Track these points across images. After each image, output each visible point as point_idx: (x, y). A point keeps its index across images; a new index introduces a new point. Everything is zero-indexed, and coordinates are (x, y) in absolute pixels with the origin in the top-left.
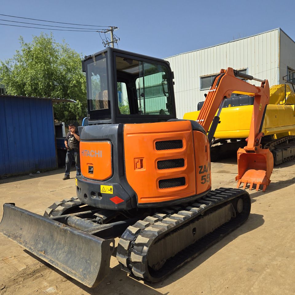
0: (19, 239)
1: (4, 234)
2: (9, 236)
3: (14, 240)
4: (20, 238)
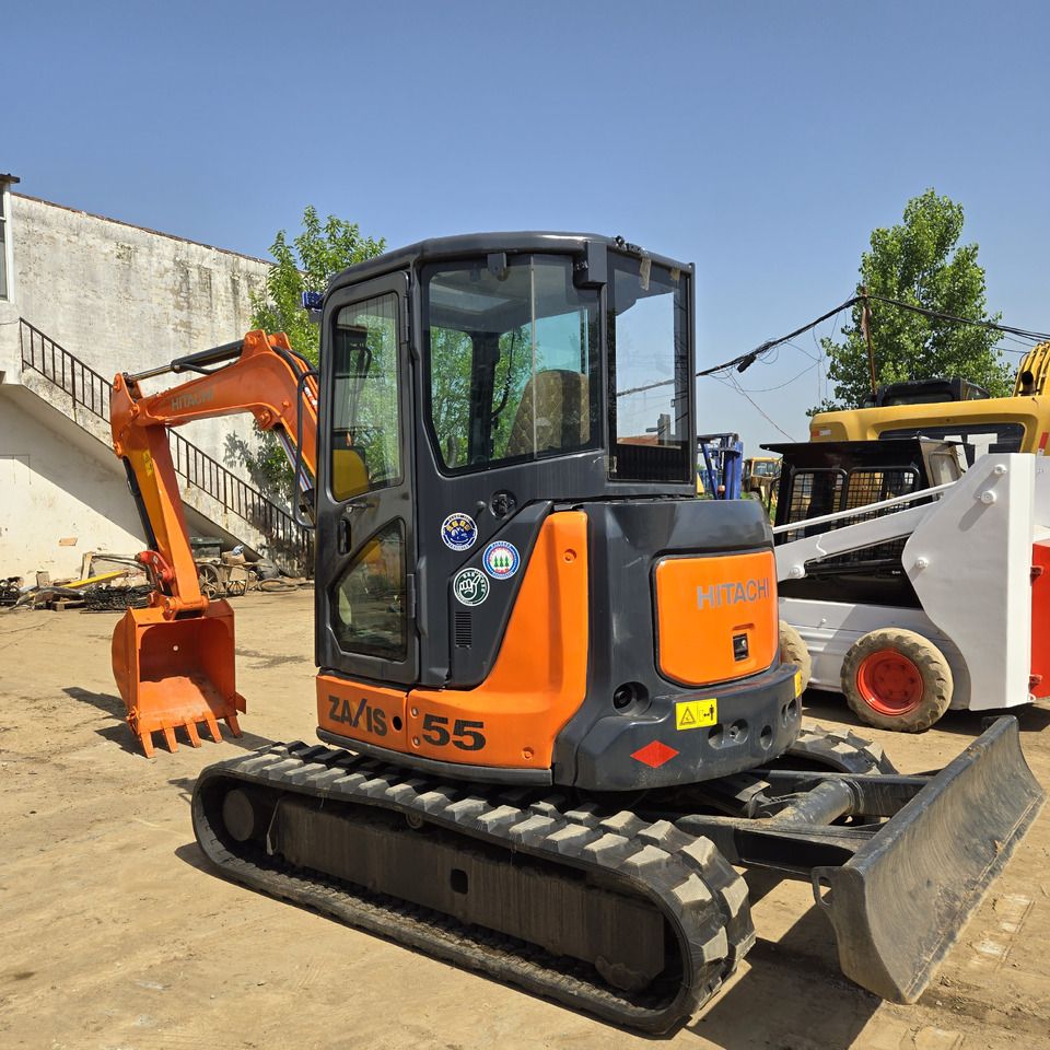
0: (958, 903)
1: (938, 957)
2: (951, 937)
3: (966, 918)
4: (956, 898)
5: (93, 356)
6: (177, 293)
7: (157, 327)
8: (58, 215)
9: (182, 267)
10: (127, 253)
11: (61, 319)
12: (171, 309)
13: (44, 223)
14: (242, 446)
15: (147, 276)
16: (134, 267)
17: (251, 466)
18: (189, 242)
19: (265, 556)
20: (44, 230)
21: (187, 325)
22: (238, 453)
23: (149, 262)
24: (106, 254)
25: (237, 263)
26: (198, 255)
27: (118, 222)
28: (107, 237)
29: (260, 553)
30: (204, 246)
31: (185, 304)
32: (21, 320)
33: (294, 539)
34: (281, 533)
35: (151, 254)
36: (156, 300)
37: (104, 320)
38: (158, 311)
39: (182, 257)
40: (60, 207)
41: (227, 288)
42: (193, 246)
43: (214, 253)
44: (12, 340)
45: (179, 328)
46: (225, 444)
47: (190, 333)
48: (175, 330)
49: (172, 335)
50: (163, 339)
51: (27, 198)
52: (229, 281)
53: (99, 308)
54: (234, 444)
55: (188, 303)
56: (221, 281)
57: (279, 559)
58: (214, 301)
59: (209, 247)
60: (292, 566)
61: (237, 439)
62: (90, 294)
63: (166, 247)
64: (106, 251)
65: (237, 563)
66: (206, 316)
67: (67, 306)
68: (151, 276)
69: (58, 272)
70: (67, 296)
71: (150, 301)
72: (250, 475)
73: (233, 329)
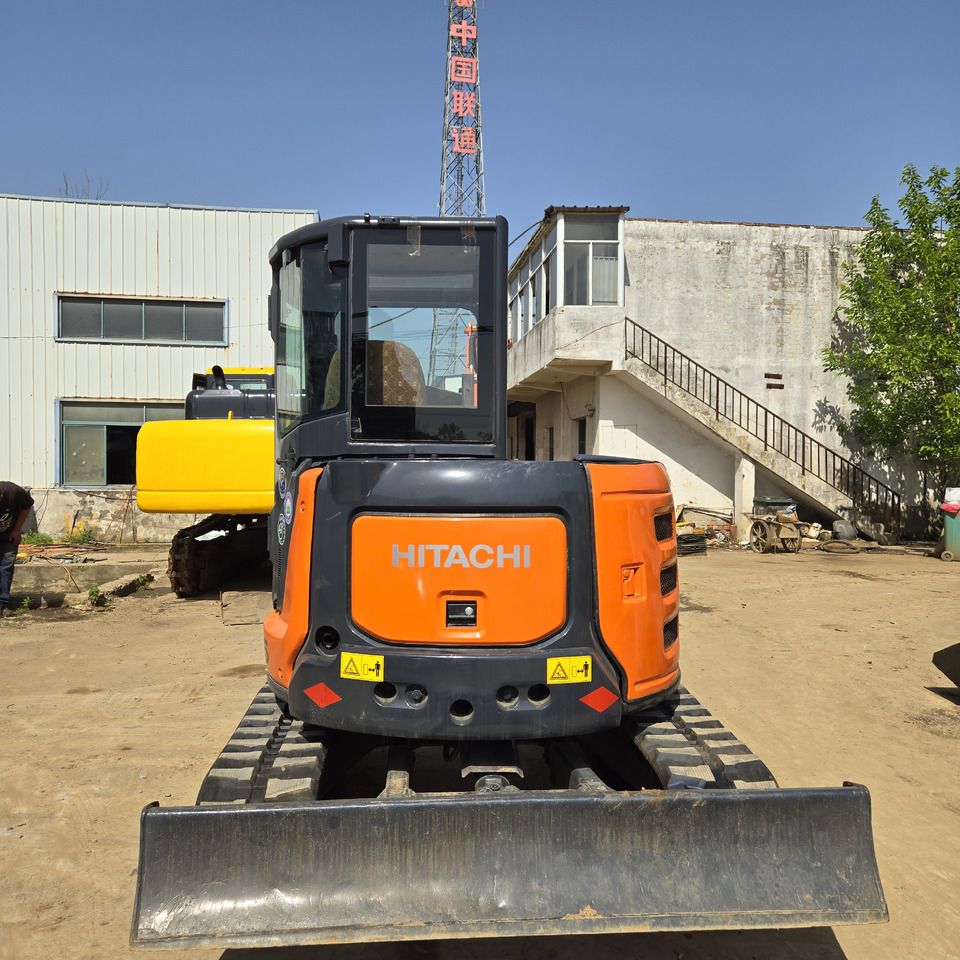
5: (692, 341)
6: (771, 275)
7: (752, 308)
8: (669, 228)
9: (779, 252)
10: (726, 248)
11: (667, 313)
12: (765, 291)
13: (657, 237)
14: (834, 412)
15: (744, 265)
16: (732, 258)
17: (842, 429)
18: (787, 226)
19: (846, 518)
20: (657, 244)
21: (781, 303)
22: (828, 418)
23: (747, 253)
24: (707, 253)
25: (838, 235)
26: (795, 236)
27: (720, 223)
28: (709, 238)
29: (840, 514)
30: (802, 226)
31: (780, 284)
32: (626, 318)
33: (890, 504)
34: (874, 497)
35: (749, 245)
36: (751, 285)
37: (703, 309)
38: (752, 294)
39: (779, 241)
40: (671, 221)
41: (824, 262)
42: (791, 229)
43: (812, 231)
44: (619, 336)
45: (772, 306)
46: (815, 410)
47: (783, 310)
48: (768, 309)
49: (765, 314)
50: (756, 318)
51: (646, 220)
52: (828, 254)
53: (700, 300)
54: (824, 409)
55: (783, 282)
56: (818, 256)
57: (862, 521)
58: (810, 277)
59: (808, 227)
60: (878, 529)
61: (828, 404)
62: (692, 289)
63: (763, 236)
64: (707, 250)
65: (788, 521)
66: (801, 291)
67: (672, 302)
68: (747, 265)
69: (667, 275)
70: (672, 294)
71: (745, 287)
72: (841, 438)
73: (828, 300)
